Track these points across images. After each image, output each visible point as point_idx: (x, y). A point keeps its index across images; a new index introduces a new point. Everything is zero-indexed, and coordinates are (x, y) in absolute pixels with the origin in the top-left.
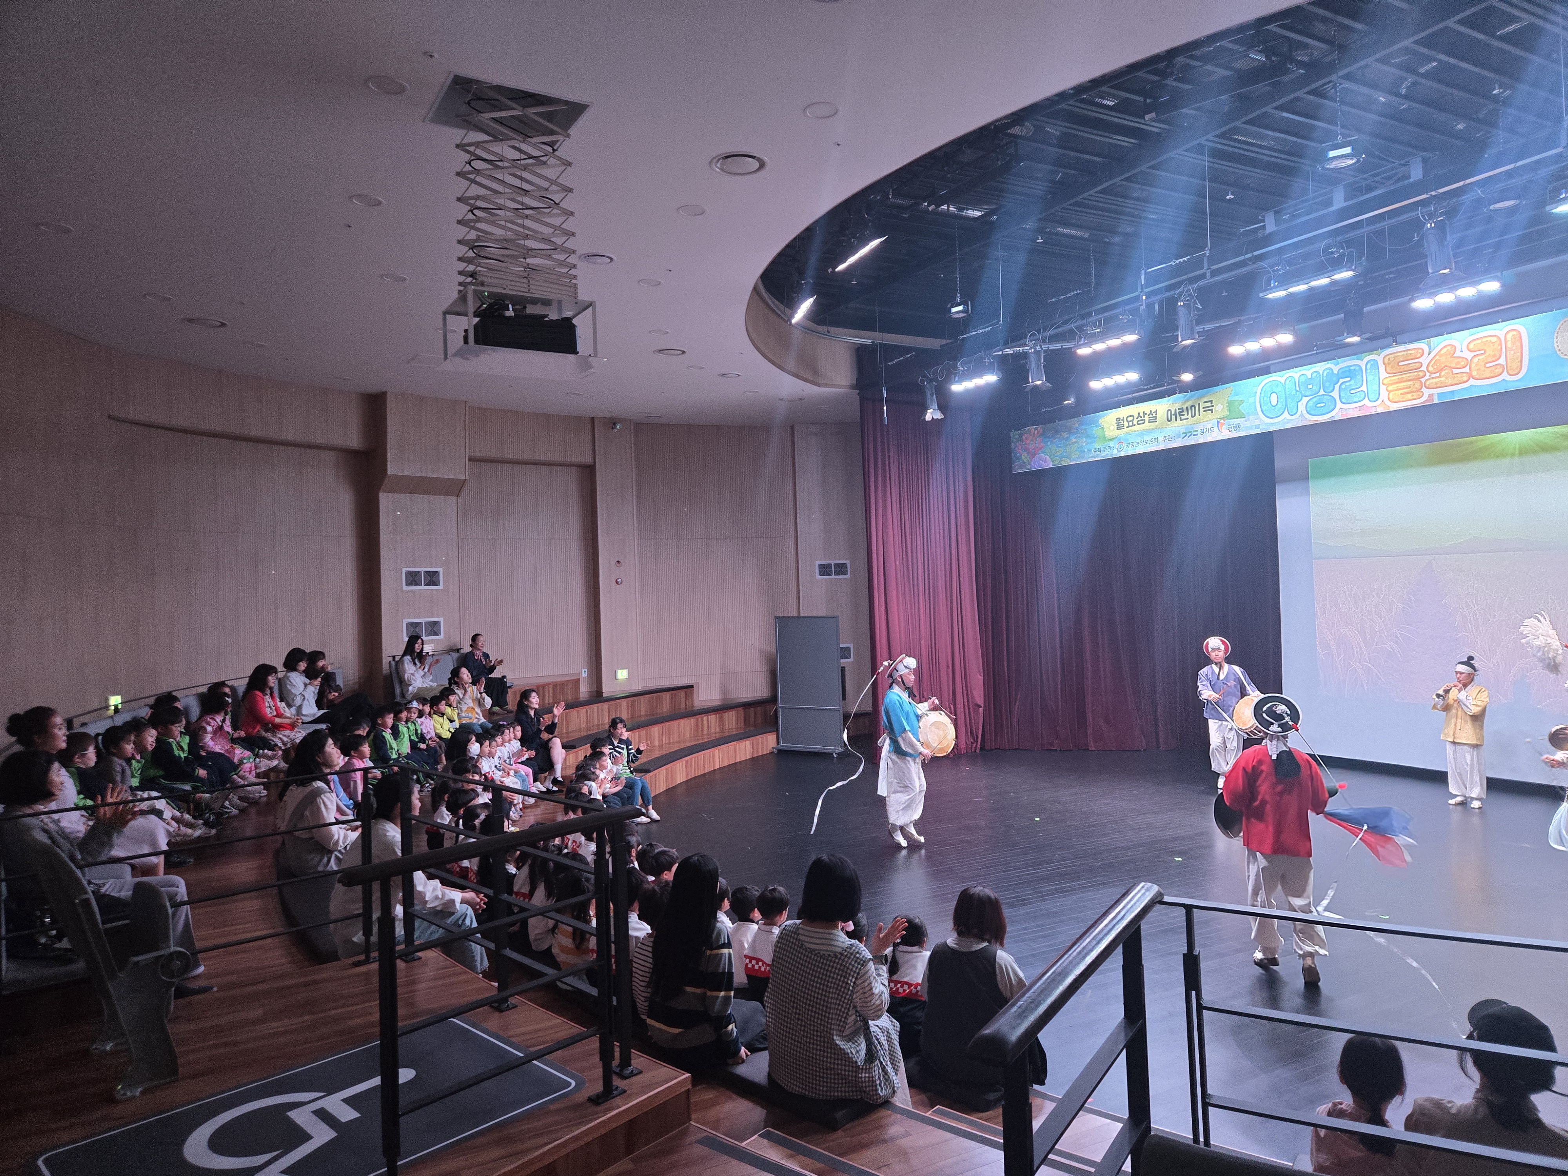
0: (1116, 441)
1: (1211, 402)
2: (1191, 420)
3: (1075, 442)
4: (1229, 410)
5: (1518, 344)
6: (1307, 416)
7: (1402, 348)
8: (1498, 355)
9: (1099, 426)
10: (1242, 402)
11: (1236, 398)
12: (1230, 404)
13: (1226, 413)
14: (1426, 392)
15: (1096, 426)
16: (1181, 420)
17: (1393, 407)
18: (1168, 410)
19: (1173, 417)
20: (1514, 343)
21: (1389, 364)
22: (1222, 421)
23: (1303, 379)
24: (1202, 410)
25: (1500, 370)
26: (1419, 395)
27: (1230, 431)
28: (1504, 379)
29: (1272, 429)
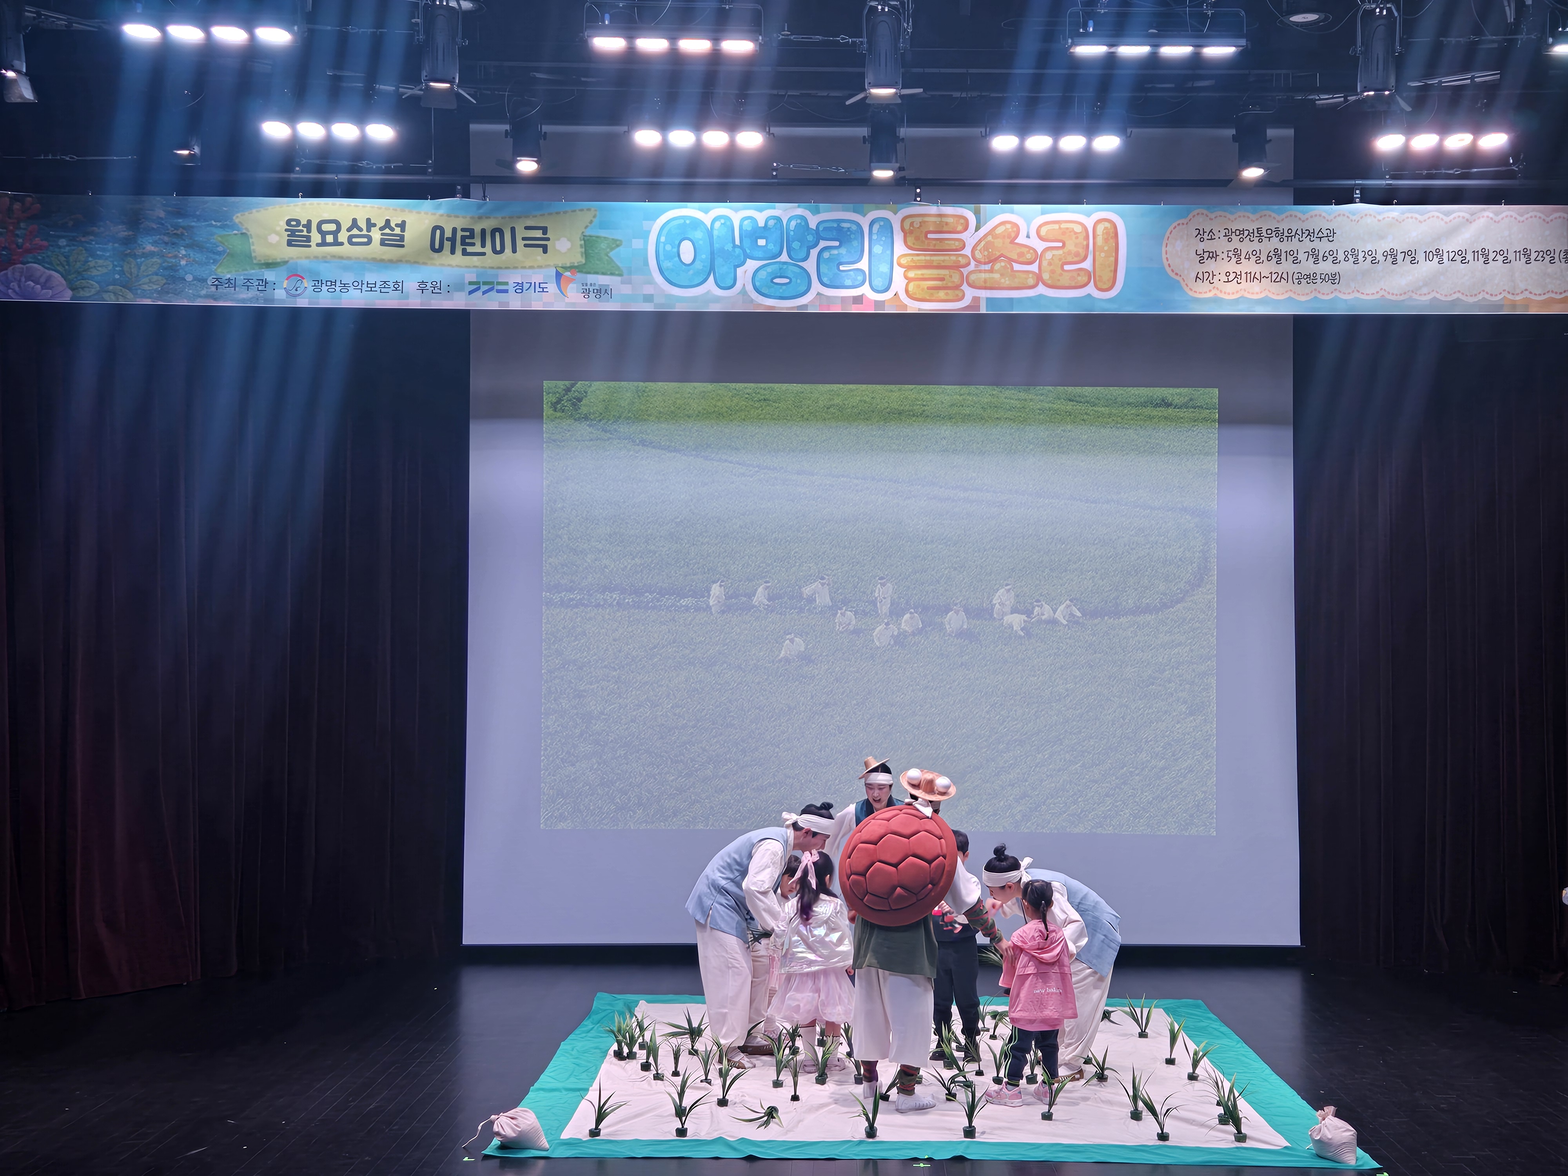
0: (283, 272)
1: (545, 230)
2: (491, 259)
3: (152, 254)
4: (586, 255)
5: (1112, 242)
6: (754, 295)
7: (933, 209)
8: (1083, 254)
9: (233, 227)
10: (617, 244)
11: (603, 233)
12: (589, 244)
13: (578, 258)
15: (223, 227)
16: (465, 253)
18: (435, 229)
19: (447, 245)
20: (1106, 240)
21: (911, 232)
22: (568, 274)
23: (747, 225)
24: (520, 243)
25: (1083, 279)
26: (957, 295)
27: (586, 296)
28: (1089, 295)
29: (679, 308)
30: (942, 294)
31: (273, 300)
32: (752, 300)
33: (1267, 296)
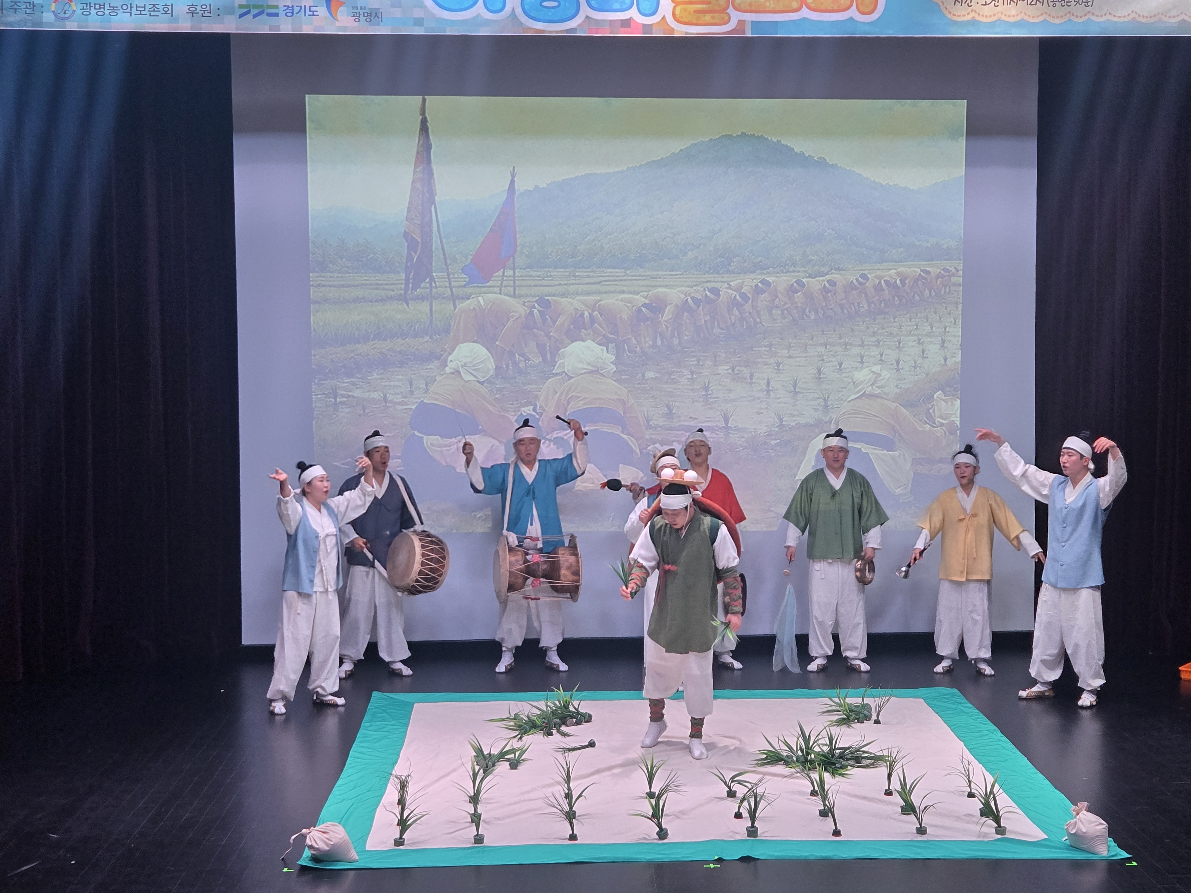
6: (524, 19)
14: (735, 17)
17: (681, 31)
25: (846, 2)
26: (723, 18)
27: (357, 20)
28: (851, 18)
29: (449, 32)
30: (708, 18)
31: (41, 24)
32: (522, 23)
33: (1023, 19)
